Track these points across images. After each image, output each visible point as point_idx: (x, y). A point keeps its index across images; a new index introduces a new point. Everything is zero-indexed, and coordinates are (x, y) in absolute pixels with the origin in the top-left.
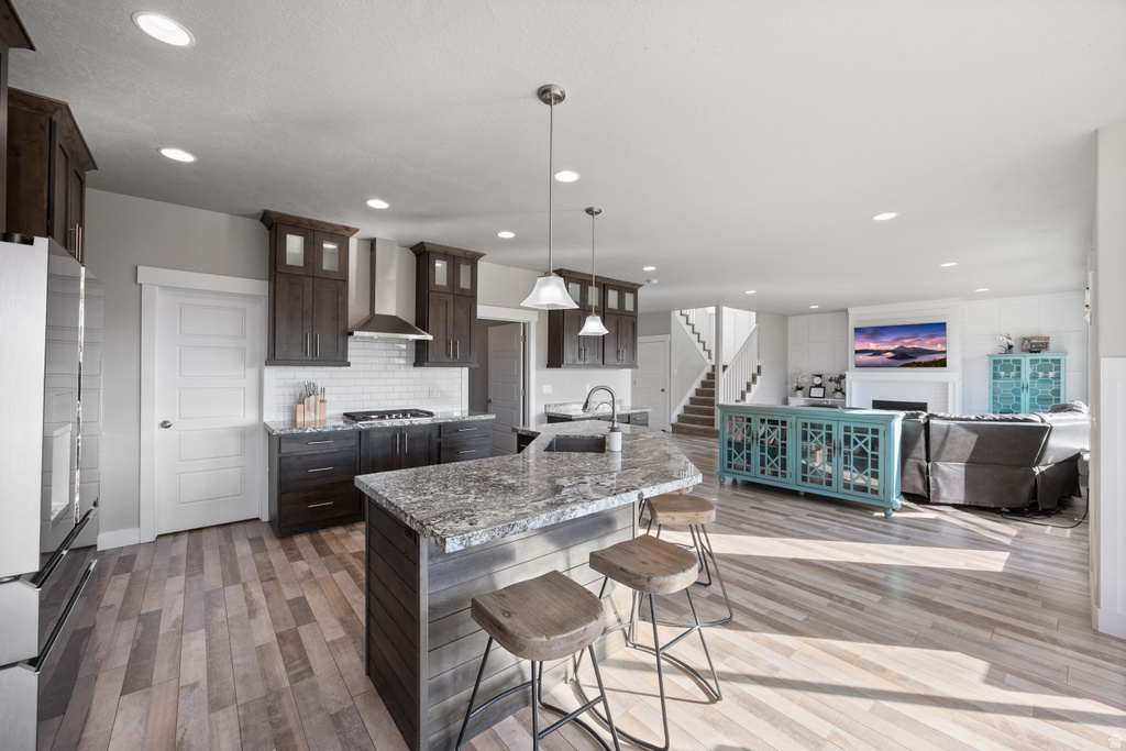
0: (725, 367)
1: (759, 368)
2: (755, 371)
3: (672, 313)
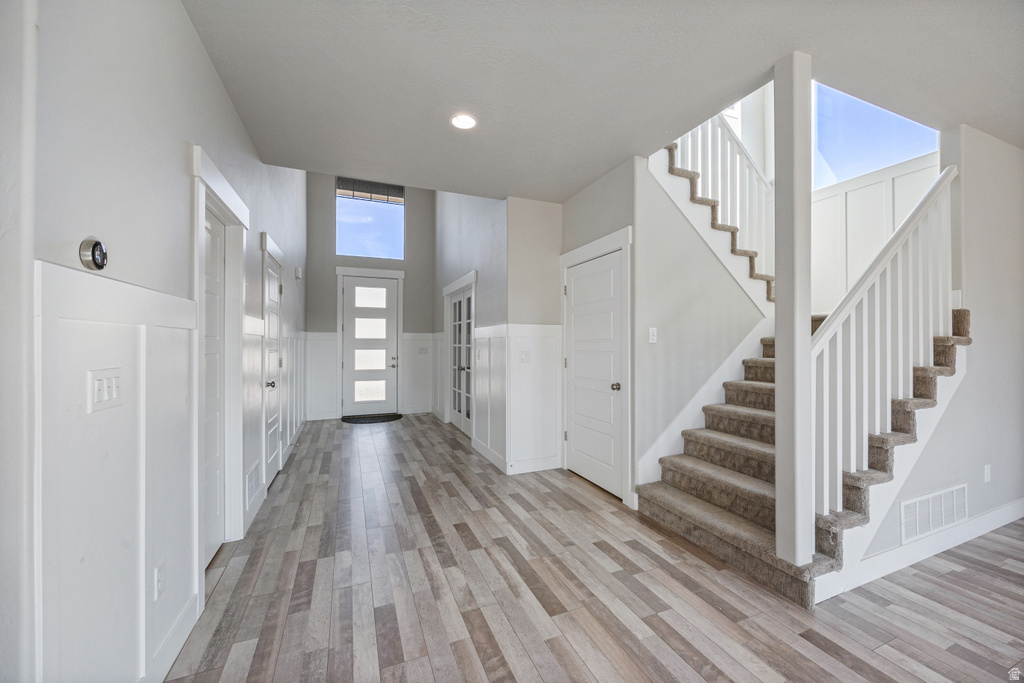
0: (817, 322)
1: (960, 320)
2: (945, 329)
3: (639, 162)
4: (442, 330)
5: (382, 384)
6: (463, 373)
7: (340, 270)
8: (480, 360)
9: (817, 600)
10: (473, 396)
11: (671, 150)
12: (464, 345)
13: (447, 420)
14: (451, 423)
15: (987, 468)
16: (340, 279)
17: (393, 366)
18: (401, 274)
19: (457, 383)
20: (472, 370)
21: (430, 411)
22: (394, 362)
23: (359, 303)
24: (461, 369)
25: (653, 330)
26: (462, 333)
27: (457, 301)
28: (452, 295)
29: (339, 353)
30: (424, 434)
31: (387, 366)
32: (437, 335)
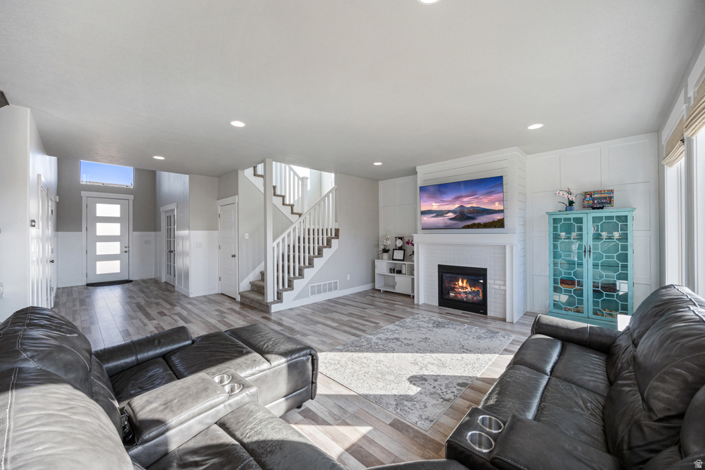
1: (337, 232)
3: (240, 173)
4: (160, 230)
5: (118, 262)
6: (172, 254)
7: (83, 193)
8: (179, 247)
9: (272, 311)
10: (176, 265)
11: (255, 168)
12: (172, 239)
13: (163, 280)
14: (166, 282)
15: (349, 276)
16: (84, 200)
17: (126, 252)
18: (132, 197)
19: (169, 260)
20: (176, 252)
21: (153, 277)
22: (127, 249)
23: (98, 214)
24: (171, 252)
25: (247, 235)
26: (170, 233)
27: (169, 215)
28: (166, 212)
29: (84, 244)
30: (147, 288)
31: (121, 252)
32: (158, 233)
